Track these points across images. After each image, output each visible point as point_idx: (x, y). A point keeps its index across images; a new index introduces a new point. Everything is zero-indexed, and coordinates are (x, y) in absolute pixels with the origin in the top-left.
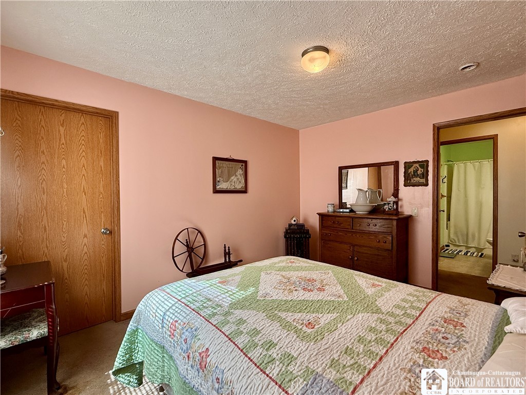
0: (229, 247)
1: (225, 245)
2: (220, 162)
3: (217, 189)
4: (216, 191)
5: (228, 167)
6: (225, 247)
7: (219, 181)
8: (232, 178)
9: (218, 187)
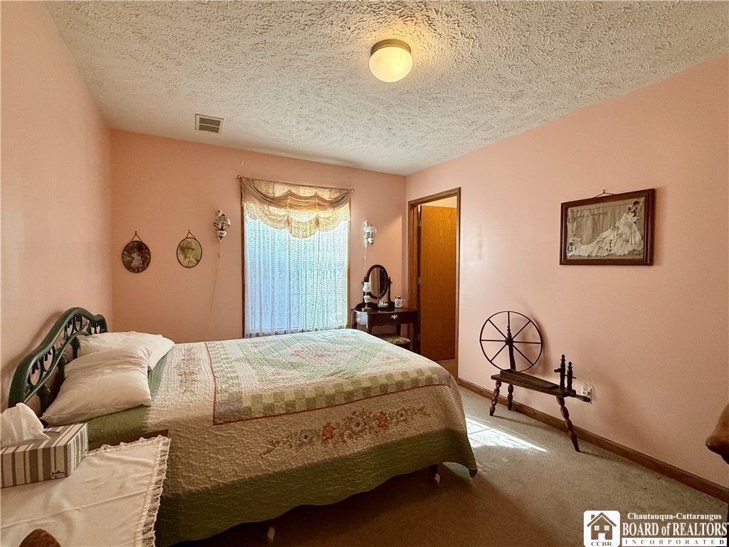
0: (570, 364)
1: (563, 356)
2: (575, 209)
3: (568, 258)
4: (565, 261)
5: (593, 215)
6: (563, 360)
7: (571, 244)
8: (605, 234)
9: (569, 255)
